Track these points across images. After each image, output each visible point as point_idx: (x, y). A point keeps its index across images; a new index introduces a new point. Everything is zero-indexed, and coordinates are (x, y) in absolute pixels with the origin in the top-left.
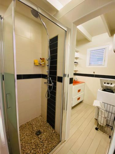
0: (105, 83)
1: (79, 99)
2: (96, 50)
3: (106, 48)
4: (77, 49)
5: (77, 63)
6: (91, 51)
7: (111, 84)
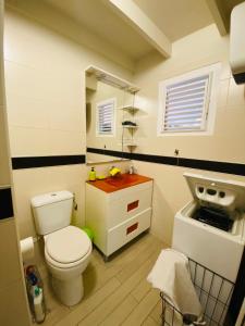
0: (201, 190)
1: (130, 230)
2: (184, 83)
3: (212, 73)
4: (132, 85)
5: (134, 125)
6: (168, 88)
7: (222, 195)
